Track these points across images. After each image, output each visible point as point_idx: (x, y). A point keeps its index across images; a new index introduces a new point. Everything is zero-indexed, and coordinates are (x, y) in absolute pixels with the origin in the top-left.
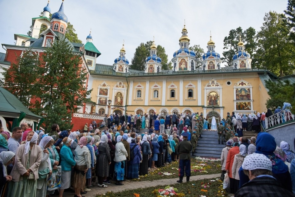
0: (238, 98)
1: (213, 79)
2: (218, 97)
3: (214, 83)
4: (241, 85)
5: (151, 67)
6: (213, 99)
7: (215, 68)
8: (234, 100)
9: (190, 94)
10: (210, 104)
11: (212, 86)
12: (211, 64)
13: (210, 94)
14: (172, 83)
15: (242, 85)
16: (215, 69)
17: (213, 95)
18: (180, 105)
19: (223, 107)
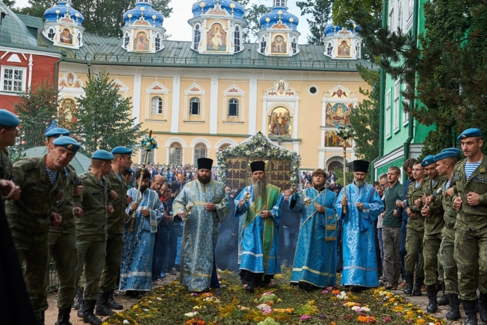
0: (330, 123)
1: (281, 78)
2: (290, 117)
3: (283, 88)
4: (336, 95)
5: (141, 38)
6: (280, 121)
7: (285, 52)
8: (321, 127)
9: (233, 109)
10: (273, 132)
11: (278, 94)
12: (279, 42)
13: (274, 111)
14: (194, 82)
15: (339, 96)
16: (287, 53)
17: (280, 114)
18: (211, 133)
19: (300, 140)
